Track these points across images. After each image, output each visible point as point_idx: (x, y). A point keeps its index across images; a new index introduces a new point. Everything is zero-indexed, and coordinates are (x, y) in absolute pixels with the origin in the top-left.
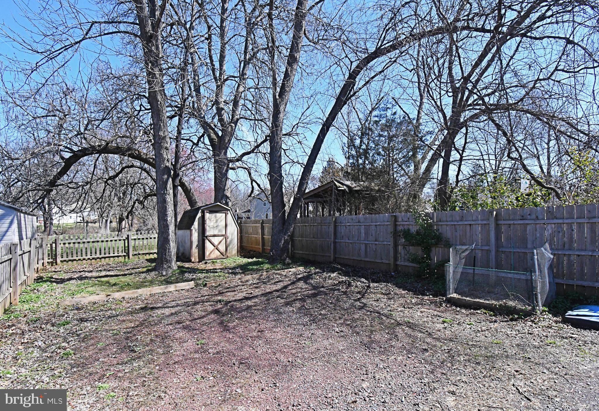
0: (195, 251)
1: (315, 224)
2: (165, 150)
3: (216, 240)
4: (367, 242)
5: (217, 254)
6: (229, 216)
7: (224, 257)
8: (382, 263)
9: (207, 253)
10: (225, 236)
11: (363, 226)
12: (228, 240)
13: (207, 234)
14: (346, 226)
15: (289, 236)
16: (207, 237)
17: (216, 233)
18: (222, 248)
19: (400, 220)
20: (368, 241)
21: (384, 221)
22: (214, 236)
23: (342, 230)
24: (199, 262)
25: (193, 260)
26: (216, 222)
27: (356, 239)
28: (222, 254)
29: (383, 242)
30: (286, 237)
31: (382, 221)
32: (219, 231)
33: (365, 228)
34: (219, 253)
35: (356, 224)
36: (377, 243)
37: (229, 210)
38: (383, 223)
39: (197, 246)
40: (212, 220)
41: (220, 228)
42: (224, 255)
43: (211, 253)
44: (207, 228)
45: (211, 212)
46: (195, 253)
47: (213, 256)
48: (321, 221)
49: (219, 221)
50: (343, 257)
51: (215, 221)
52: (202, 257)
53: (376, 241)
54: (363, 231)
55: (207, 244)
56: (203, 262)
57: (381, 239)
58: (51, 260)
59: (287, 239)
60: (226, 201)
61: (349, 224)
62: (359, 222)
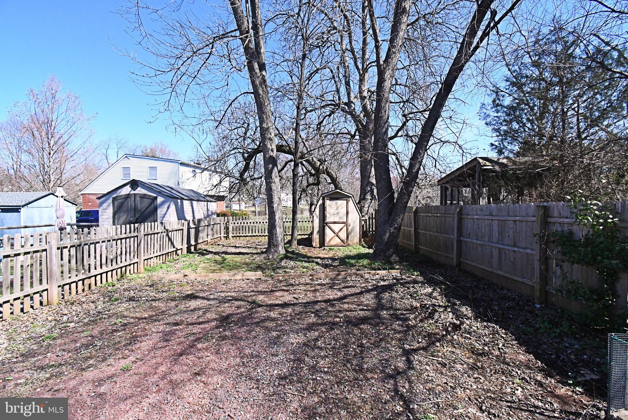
0: (316, 237)
1: (439, 215)
2: (268, 141)
3: (336, 227)
4: (501, 246)
5: (337, 241)
6: (351, 203)
7: (345, 245)
8: (523, 283)
9: (327, 239)
10: (346, 223)
11: (496, 222)
12: (350, 228)
13: (328, 220)
14: (473, 219)
15: (395, 228)
16: (327, 224)
17: (337, 220)
18: (343, 235)
19: (556, 214)
20: (503, 244)
21: (528, 215)
22: (335, 223)
23: (468, 225)
24: (319, 248)
25: (314, 245)
26: (337, 209)
27: (487, 239)
28: (342, 241)
29: (526, 248)
30: (392, 230)
31: (524, 214)
32: (340, 218)
33: (499, 224)
34: (340, 241)
35: (485, 217)
36: (516, 249)
37: (351, 197)
38: (525, 219)
39: (318, 232)
40: (333, 207)
41: (340, 215)
42: (345, 243)
43: (331, 239)
44: (328, 215)
45: (332, 199)
46: (316, 238)
47: (332, 243)
48: (445, 211)
49: (340, 208)
50: (469, 263)
51: (335, 208)
52: (322, 243)
53: (514, 246)
54: (495, 228)
55: (327, 230)
56: (323, 248)
57: (523, 245)
58: (226, 235)
59: (393, 232)
60: (371, 188)
61: (477, 217)
62: (491, 215)
